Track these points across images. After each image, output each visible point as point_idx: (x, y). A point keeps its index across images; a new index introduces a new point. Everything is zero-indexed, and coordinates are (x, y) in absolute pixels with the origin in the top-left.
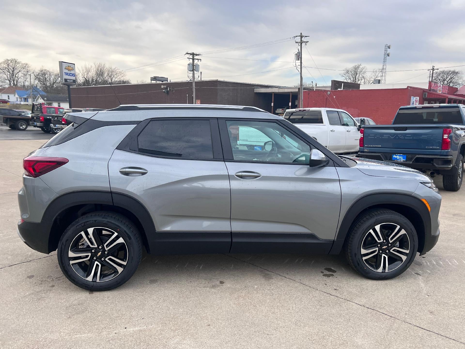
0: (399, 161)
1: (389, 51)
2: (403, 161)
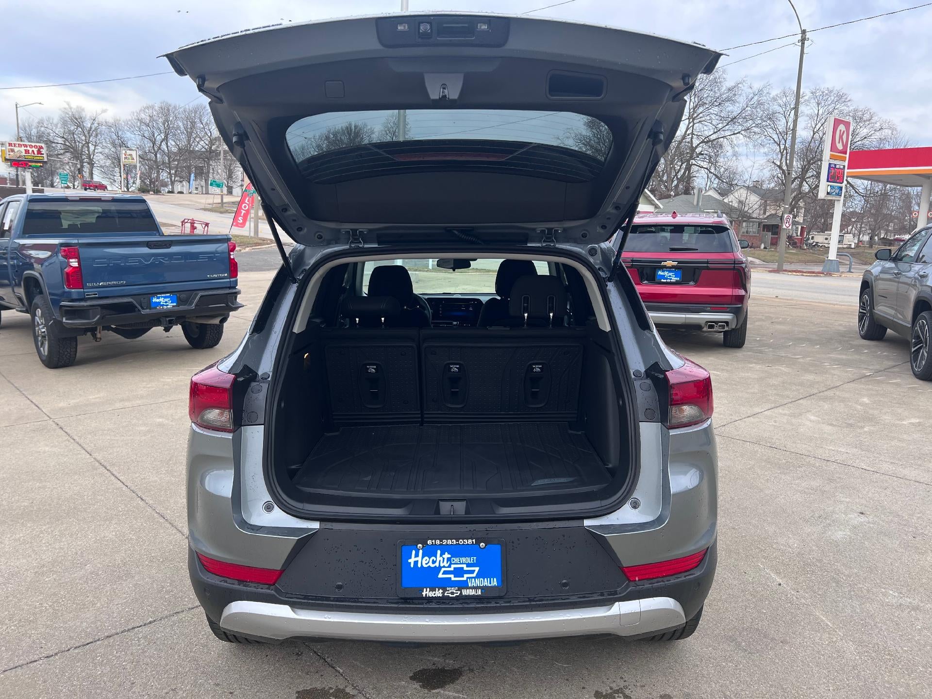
0: (165, 307)
2: (173, 306)
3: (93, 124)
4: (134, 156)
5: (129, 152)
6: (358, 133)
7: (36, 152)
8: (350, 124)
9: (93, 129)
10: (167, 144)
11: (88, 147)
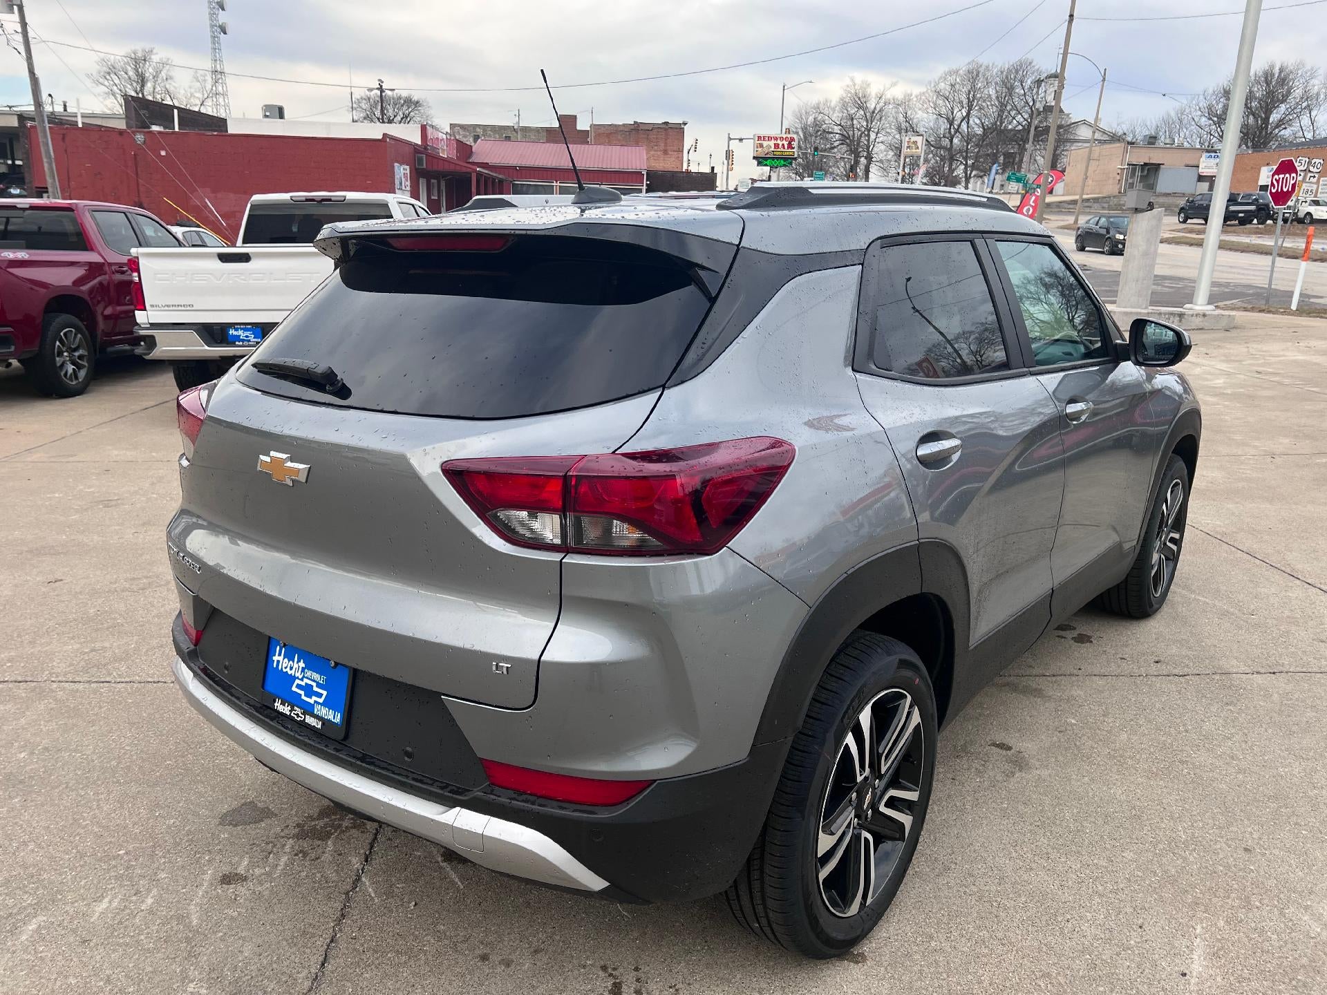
1: (223, 17)
3: (878, 103)
4: (919, 144)
5: (914, 139)
6: (1284, 80)
7: (786, 147)
8: (1272, 67)
9: (878, 109)
10: (968, 123)
11: (868, 135)
